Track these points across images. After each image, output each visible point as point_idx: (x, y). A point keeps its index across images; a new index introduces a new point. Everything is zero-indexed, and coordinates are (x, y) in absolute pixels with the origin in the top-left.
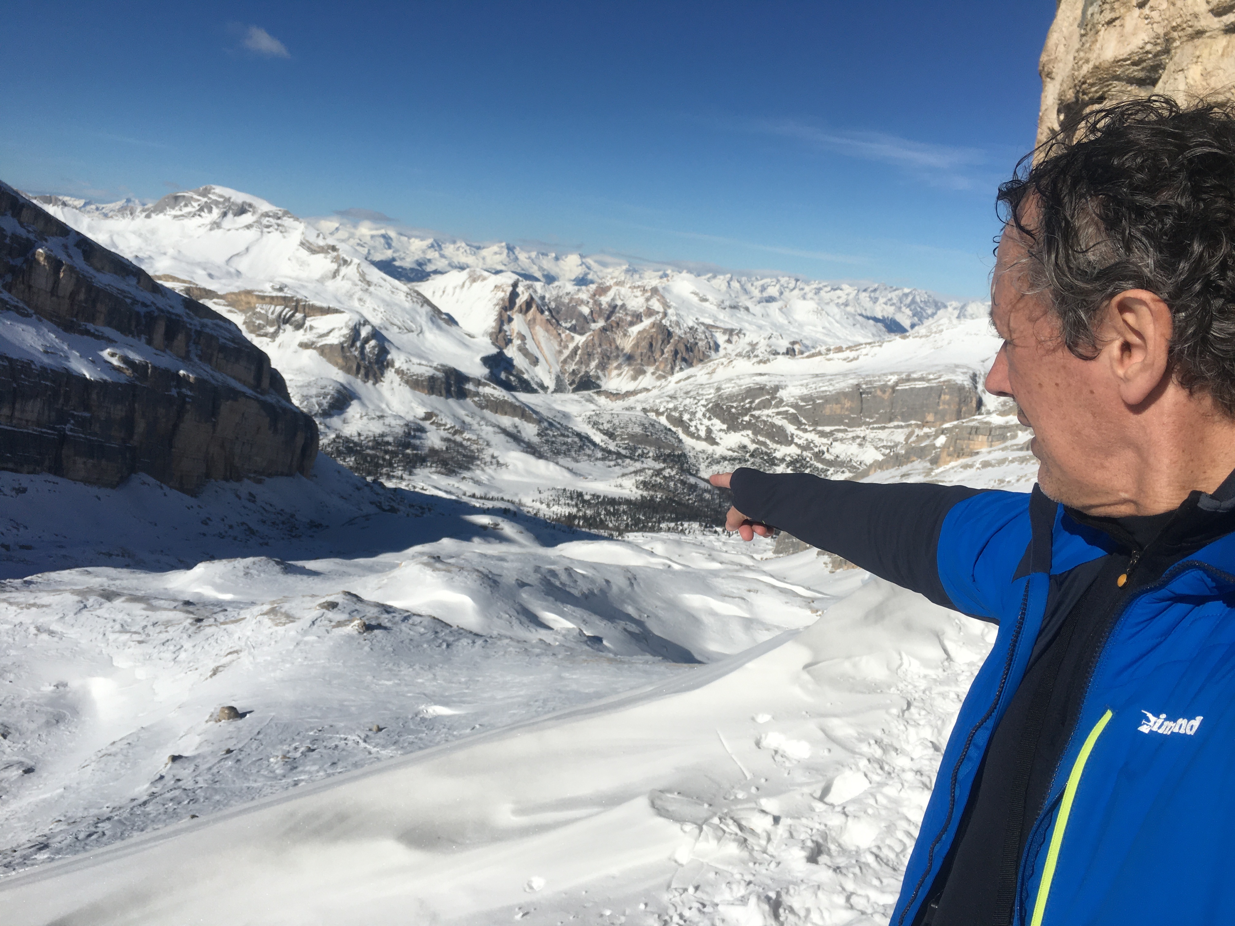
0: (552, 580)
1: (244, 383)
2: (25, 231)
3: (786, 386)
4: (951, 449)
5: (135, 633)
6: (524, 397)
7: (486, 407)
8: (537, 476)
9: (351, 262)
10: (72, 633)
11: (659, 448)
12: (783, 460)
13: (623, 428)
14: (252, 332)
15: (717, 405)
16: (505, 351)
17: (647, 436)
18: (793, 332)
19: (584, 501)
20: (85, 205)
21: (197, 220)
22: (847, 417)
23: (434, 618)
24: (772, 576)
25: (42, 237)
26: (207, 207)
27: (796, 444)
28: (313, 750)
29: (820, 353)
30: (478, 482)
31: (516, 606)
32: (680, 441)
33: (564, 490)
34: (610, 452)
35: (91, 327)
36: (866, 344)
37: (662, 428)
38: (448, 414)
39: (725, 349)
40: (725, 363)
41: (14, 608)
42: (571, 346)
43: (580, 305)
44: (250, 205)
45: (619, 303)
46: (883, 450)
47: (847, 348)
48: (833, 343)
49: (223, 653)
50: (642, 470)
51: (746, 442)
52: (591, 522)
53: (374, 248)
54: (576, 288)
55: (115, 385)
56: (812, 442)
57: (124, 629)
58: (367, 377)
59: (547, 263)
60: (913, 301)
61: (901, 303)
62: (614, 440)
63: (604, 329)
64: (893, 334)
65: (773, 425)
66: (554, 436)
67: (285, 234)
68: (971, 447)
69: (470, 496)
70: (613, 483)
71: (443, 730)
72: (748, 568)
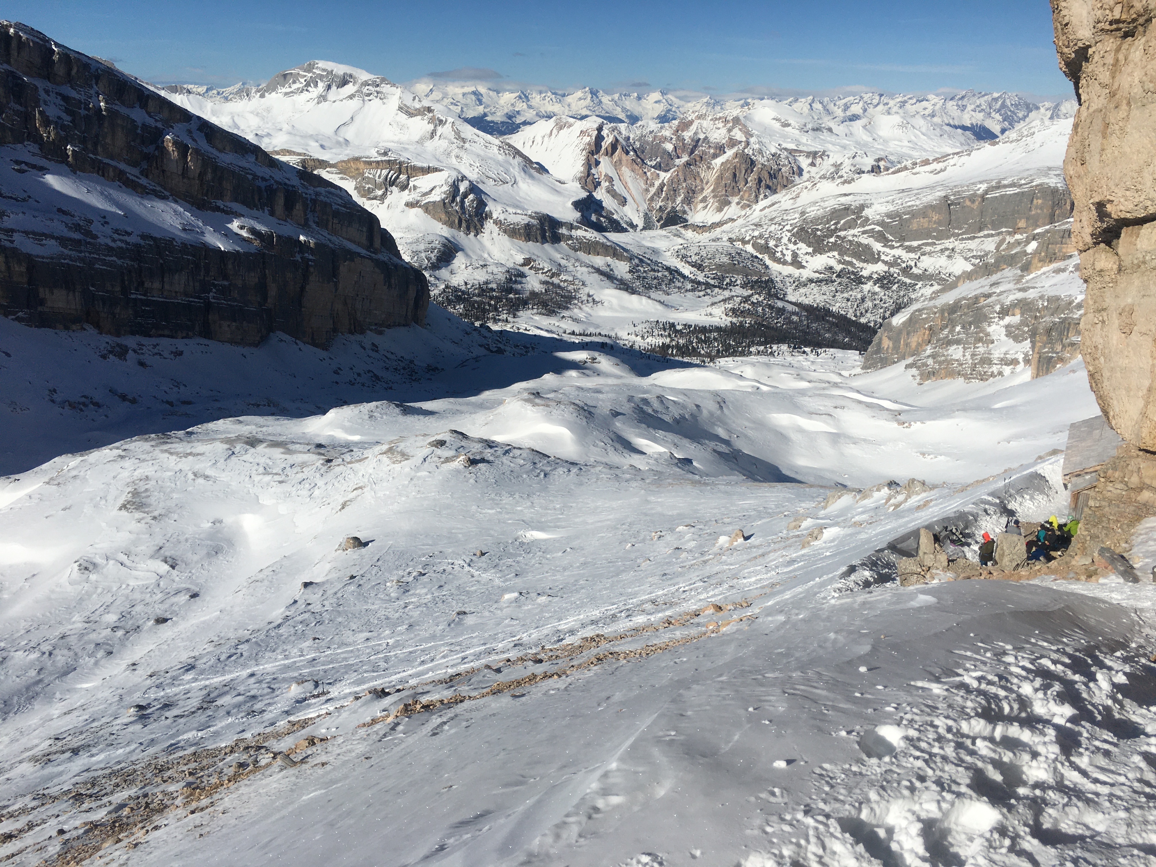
0: (645, 407)
1: (359, 244)
2: (153, 120)
3: (872, 204)
4: (1043, 254)
5: (276, 474)
6: (614, 237)
7: (580, 249)
8: (631, 311)
9: (446, 121)
10: (224, 477)
11: (746, 276)
12: (870, 278)
13: (710, 259)
14: (363, 196)
15: (802, 229)
16: (594, 194)
17: (735, 264)
18: (877, 149)
19: (676, 331)
20: (208, 90)
21: (305, 95)
22: (935, 230)
23: (533, 450)
24: (858, 392)
25: (168, 125)
26: (312, 82)
27: (883, 261)
28: (424, 574)
29: (906, 168)
30: (576, 320)
31: (611, 434)
32: (767, 267)
33: (657, 322)
34: (699, 283)
35: (220, 203)
36: (954, 154)
37: (749, 256)
38: (545, 258)
39: (809, 172)
40: (809, 187)
41: (174, 457)
42: (657, 183)
43: (663, 142)
44: (351, 76)
45: (702, 136)
46: (973, 260)
47: (934, 160)
48: (918, 155)
49: (350, 489)
50: (731, 298)
51: (833, 263)
52: (683, 351)
53: (466, 105)
54: (659, 125)
55: (247, 254)
56: (899, 258)
57: (266, 471)
58: (468, 229)
59: (630, 104)
60: (1003, 105)
61: (990, 108)
62: (703, 271)
63: (688, 164)
64: (982, 141)
65: (859, 244)
66: (645, 272)
67: (384, 100)
68: (1064, 250)
69: (569, 334)
70: (703, 312)
71: (538, 553)
72: (836, 385)
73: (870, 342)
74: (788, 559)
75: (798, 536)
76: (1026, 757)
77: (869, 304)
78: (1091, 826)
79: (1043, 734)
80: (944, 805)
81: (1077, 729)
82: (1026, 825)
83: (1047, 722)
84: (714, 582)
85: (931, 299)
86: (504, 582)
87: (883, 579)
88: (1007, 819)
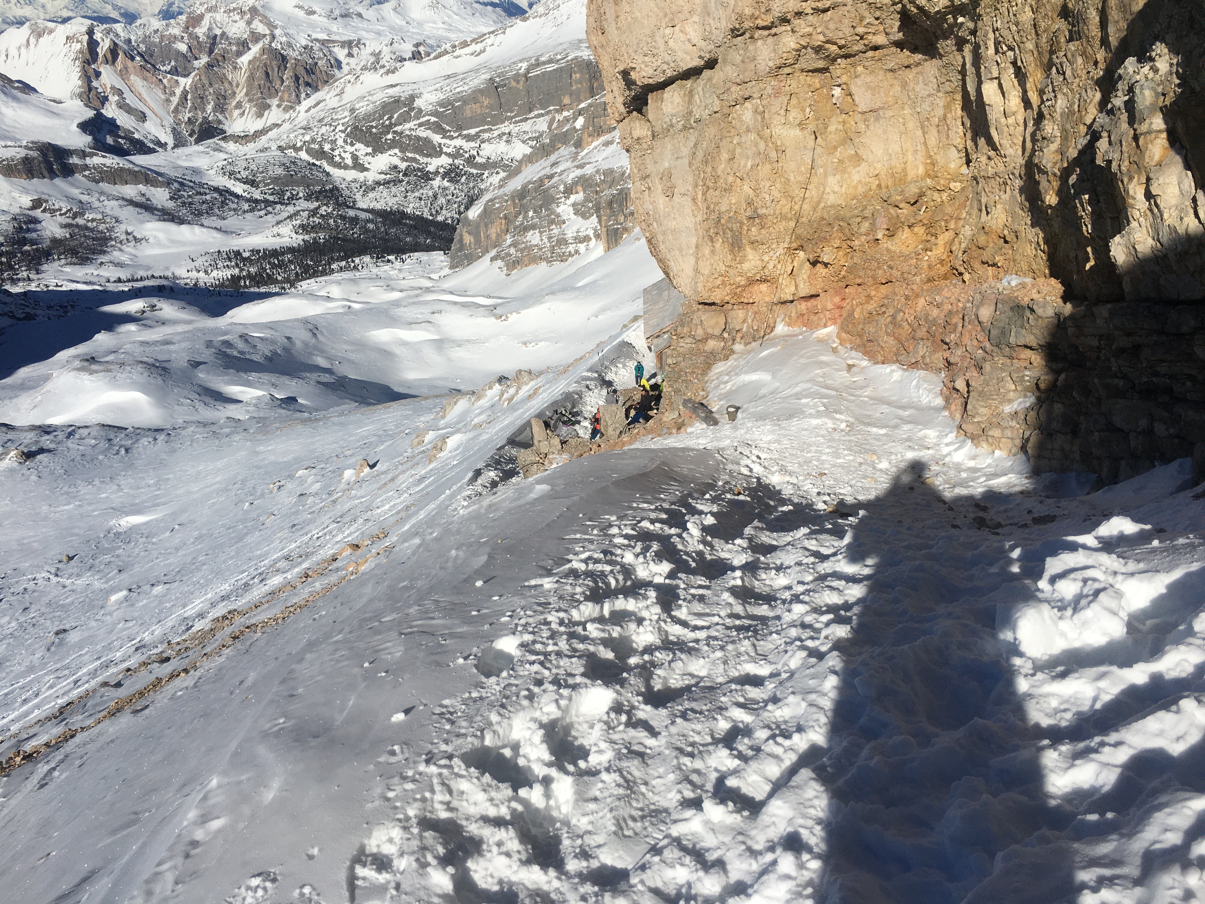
0: (228, 351)
3: (421, 94)
4: (591, 128)
6: (142, 160)
7: (102, 180)
8: (183, 244)
11: (308, 187)
12: (437, 173)
13: (263, 172)
15: (356, 128)
16: (103, 111)
17: (292, 175)
18: (413, 33)
19: (244, 260)
22: (489, 115)
23: (103, 425)
24: (451, 293)
27: (446, 154)
29: (446, 52)
30: (119, 265)
31: (195, 388)
32: (328, 174)
33: (219, 252)
34: (256, 201)
36: (489, 33)
37: (305, 164)
38: (59, 196)
39: (348, 64)
40: (352, 80)
42: (178, 91)
43: (174, 43)
45: (218, 32)
46: (530, 143)
47: (472, 41)
48: (456, 37)
50: (297, 213)
51: (396, 161)
52: (257, 280)
54: (164, 22)
56: (461, 148)
62: (257, 187)
63: (210, 66)
64: (513, 18)
65: (418, 138)
66: (189, 196)
68: (607, 123)
69: (115, 282)
70: (270, 234)
71: (141, 540)
72: (428, 290)
73: (452, 240)
74: (417, 477)
75: (424, 452)
76: (633, 626)
77: (442, 200)
78: (696, 673)
79: (646, 598)
80: (563, 703)
81: (675, 582)
82: (638, 694)
83: (648, 584)
84: (348, 519)
85: (500, 187)
86: (107, 582)
87: (508, 475)
88: (621, 694)
